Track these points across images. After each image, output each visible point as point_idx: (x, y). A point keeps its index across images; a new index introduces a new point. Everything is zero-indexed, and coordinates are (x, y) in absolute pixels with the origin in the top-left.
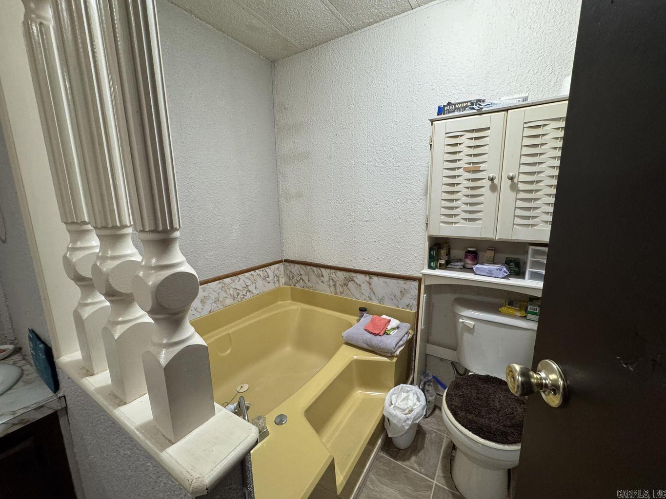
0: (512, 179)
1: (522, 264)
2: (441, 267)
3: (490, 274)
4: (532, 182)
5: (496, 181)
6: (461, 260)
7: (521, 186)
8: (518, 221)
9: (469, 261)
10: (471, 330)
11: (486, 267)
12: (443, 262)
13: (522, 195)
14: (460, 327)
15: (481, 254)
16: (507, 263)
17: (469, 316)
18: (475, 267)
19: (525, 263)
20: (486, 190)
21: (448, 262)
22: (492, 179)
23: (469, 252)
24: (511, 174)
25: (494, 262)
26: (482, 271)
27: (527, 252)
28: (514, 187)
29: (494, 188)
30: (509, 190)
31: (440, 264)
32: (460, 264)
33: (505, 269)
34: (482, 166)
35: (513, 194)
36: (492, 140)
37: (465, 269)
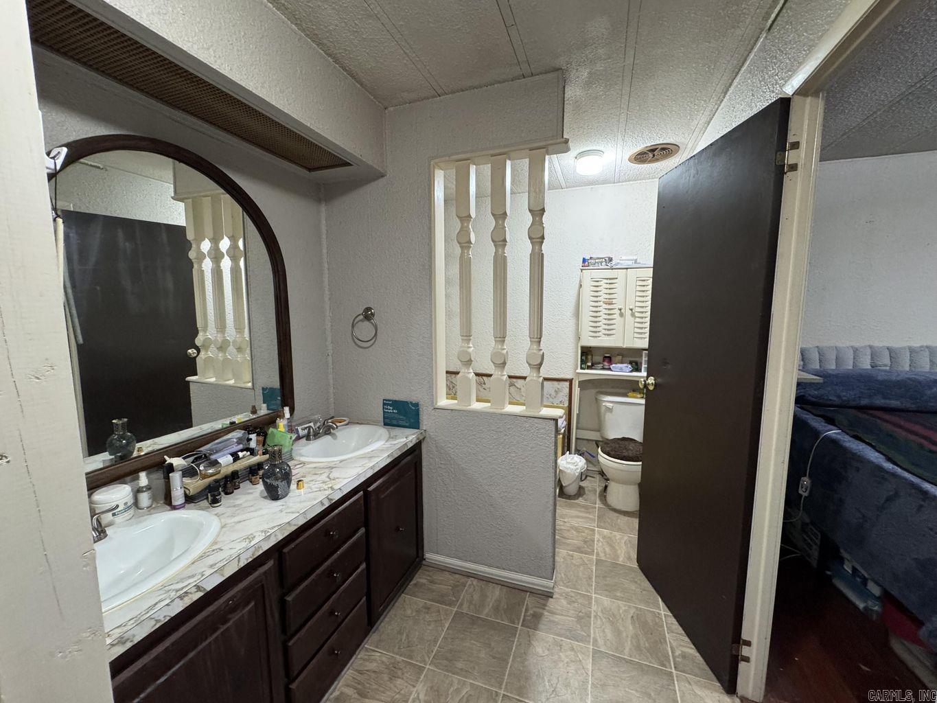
0: (631, 310)
1: (639, 364)
2: (589, 368)
3: (621, 370)
4: (642, 312)
5: (622, 311)
6: (600, 363)
7: (637, 314)
8: (636, 335)
9: (606, 364)
10: (610, 410)
11: (619, 365)
12: (589, 364)
13: (638, 320)
14: (603, 409)
15: (613, 359)
16: (631, 363)
17: (608, 400)
18: (611, 367)
19: (641, 363)
20: (617, 316)
21: (593, 365)
22: (620, 310)
23: (606, 357)
24: (631, 307)
25: (622, 363)
26: (616, 368)
27: (642, 356)
28: (633, 315)
29: (621, 315)
30: (630, 317)
31: (588, 366)
32: (600, 366)
33: (630, 366)
34: (614, 301)
35: (633, 319)
36: (619, 285)
37: (603, 369)
